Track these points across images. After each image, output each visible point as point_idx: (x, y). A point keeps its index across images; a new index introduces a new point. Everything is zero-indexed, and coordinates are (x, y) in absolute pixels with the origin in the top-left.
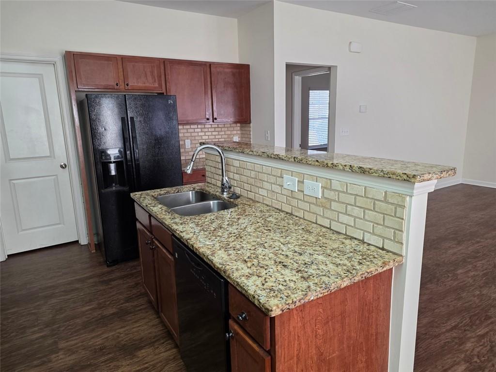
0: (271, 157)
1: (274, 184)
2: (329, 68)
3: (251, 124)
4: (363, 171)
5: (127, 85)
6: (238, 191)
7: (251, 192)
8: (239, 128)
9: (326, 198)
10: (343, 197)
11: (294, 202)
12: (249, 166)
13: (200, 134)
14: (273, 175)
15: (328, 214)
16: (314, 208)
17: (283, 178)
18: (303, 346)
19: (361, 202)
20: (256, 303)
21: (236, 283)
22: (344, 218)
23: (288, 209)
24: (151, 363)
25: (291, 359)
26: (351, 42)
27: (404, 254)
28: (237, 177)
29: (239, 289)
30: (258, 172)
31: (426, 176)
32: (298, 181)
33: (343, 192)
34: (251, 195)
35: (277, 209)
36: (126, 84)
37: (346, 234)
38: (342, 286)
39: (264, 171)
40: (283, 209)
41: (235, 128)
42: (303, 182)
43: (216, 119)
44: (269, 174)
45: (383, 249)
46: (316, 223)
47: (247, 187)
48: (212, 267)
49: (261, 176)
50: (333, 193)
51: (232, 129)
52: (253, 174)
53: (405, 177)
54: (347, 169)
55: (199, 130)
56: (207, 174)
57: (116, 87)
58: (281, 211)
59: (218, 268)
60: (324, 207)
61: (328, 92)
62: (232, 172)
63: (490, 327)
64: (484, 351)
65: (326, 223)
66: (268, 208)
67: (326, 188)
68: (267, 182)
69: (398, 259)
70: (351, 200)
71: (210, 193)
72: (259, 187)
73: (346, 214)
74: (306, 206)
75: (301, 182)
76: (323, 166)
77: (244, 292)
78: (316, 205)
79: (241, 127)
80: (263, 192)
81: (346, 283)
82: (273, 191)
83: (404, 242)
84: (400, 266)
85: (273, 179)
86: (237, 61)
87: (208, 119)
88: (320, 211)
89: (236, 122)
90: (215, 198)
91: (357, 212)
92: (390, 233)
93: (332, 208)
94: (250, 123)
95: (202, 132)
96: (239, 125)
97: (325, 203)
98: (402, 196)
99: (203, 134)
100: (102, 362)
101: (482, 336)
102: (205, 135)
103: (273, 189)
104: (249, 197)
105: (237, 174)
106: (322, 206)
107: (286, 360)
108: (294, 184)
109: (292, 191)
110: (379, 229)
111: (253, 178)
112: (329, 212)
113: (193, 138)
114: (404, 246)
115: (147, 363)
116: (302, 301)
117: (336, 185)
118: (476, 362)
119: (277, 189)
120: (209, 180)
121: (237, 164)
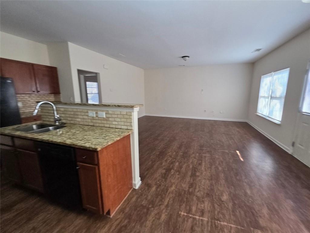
0: (82, 105)
1: (84, 115)
2: (96, 73)
3: (61, 95)
4: (119, 106)
6: (64, 121)
9: (107, 117)
10: (114, 116)
11: (94, 121)
12: (70, 110)
13: (28, 99)
14: (83, 112)
15: (109, 122)
16: (103, 122)
17: (88, 112)
19: (119, 116)
22: (114, 123)
23: (92, 124)
26: (104, 65)
27: (133, 129)
28: (63, 115)
30: (75, 112)
31: (137, 106)
33: (113, 114)
37: (115, 128)
38: (118, 140)
39: (78, 111)
41: (51, 96)
43: (39, 91)
44: (81, 112)
45: (127, 129)
47: (69, 119)
49: (77, 113)
50: (109, 115)
51: (49, 96)
53: (131, 107)
54: (114, 106)
55: (27, 97)
56: (42, 116)
58: (88, 125)
60: (107, 121)
64: (155, 157)
65: (108, 126)
66: (82, 125)
67: (107, 114)
68: (80, 115)
69: (132, 131)
70: (116, 116)
71: (47, 124)
73: (115, 121)
74: (100, 122)
75: (96, 113)
76: (105, 106)
78: (104, 120)
79: (54, 96)
80: (79, 120)
81: (119, 138)
83: (133, 126)
84: (133, 133)
87: (34, 91)
88: (105, 122)
89: (51, 94)
90: (51, 126)
91: (118, 120)
92: (129, 124)
93: (110, 120)
96: (53, 95)
97: (107, 119)
98: (131, 112)
99: (30, 99)
101: (154, 154)
102: (32, 100)
103: (84, 118)
104: (70, 123)
108: (94, 114)
109: (93, 117)
110: (126, 124)
111: (72, 115)
113: (24, 101)
116: (107, 145)
117: (110, 112)
118: (153, 160)
119: (86, 117)
120: (44, 119)
121: (62, 109)
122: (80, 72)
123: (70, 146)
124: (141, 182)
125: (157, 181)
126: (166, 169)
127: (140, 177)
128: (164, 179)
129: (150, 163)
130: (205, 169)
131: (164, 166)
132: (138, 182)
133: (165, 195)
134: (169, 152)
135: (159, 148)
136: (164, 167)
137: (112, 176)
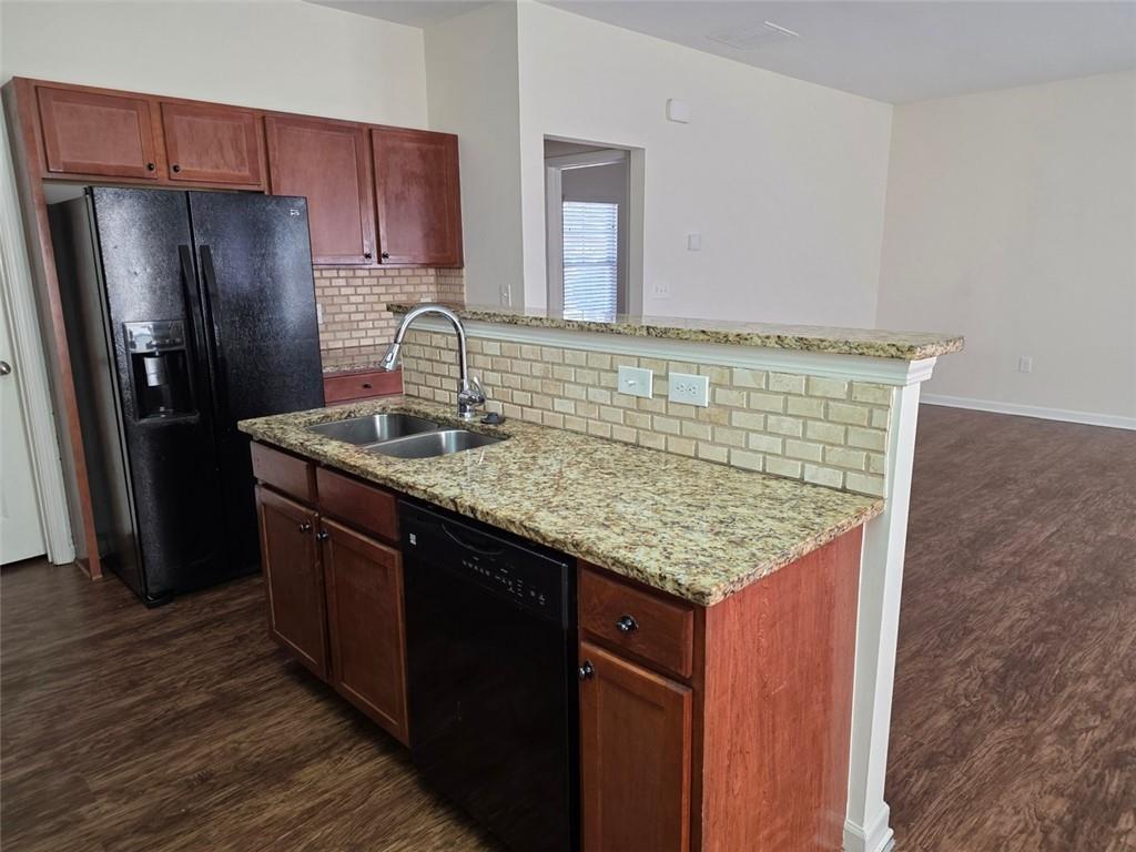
0: (589, 330)
1: (594, 386)
2: (627, 152)
3: (464, 270)
4: (805, 345)
5: (176, 169)
6: (494, 407)
7: (531, 407)
8: (432, 279)
9: (719, 406)
10: (758, 401)
11: (644, 420)
12: (527, 351)
13: (344, 291)
14: (591, 369)
15: (724, 435)
16: (692, 428)
17: (617, 372)
19: (796, 406)
20: (669, 587)
22: (761, 442)
23: (627, 435)
24: (335, 791)
26: (670, 100)
27: (886, 496)
28: (493, 378)
29: (620, 570)
30: (553, 364)
31: (928, 350)
32: (654, 376)
33: (759, 390)
34: (533, 415)
35: (602, 438)
36: (172, 166)
37: (764, 472)
38: (805, 553)
39: (567, 361)
40: (615, 437)
41: (425, 280)
42: (666, 378)
43: (386, 256)
44: (581, 367)
45: (844, 490)
46: (696, 458)
47: (519, 397)
49: (559, 372)
50: (735, 393)
51: (417, 280)
52: (538, 369)
53: (893, 351)
54: (772, 343)
55: (342, 282)
56: (407, 377)
57: (147, 173)
58: (610, 441)
60: (715, 424)
62: (479, 368)
63: (975, 647)
64: (974, 686)
65: (720, 454)
66: (581, 438)
67: (720, 386)
68: (576, 383)
70: (777, 403)
71: (427, 415)
72: (553, 396)
73: (765, 432)
74: (674, 427)
75: (661, 378)
76: (718, 341)
77: (633, 574)
78: (697, 420)
79: (437, 276)
80: (568, 407)
82: (591, 402)
83: (887, 472)
84: (879, 520)
85: (590, 377)
86: (424, 125)
87: (368, 256)
88: (705, 432)
89: (426, 266)
90: (446, 424)
91: (789, 425)
92: (859, 460)
93: (734, 424)
94: (461, 267)
95: (348, 286)
96: (432, 271)
97: (718, 416)
98: (884, 388)
99: (350, 291)
100: (217, 805)
101: (967, 663)
102: (356, 294)
103: (591, 398)
104: (526, 418)
105: (493, 370)
106: (711, 422)
107: (717, 695)
108: (644, 384)
109: (638, 397)
110: (836, 455)
111: (538, 377)
112: (727, 432)
113: (329, 301)
114: (887, 480)
115: (326, 791)
116: (752, 578)
117: (743, 378)
118: (964, 706)
119: (601, 396)
120: (413, 390)
121: (493, 349)
122: (555, 149)
123: (558, 546)
124: (891, 831)
126: (1074, 796)
127: (887, 799)
129: (943, 719)
132: (877, 831)
134: (1082, 677)
135: (999, 631)
136: (1054, 779)
137: (753, 763)
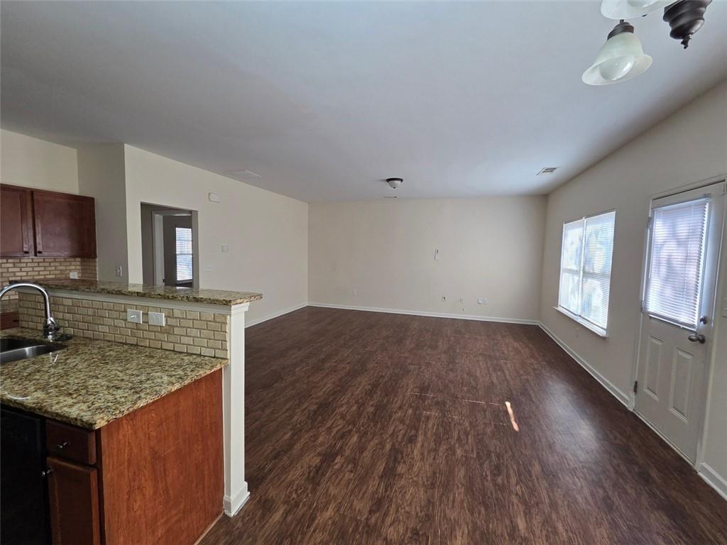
0: (112, 293)
1: (117, 319)
2: (191, 212)
3: (97, 260)
6: (70, 331)
7: (88, 330)
8: (79, 263)
9: (169, 325)
10: (184, 323)
11: (139, 334)
13: (11, 270)
14: (116, 311)
15: (172, 338)
16: (160, 336)
17: (126, 312)
18: (135, 450)
19: (197, 324)
20: (79, 423)
21: (54, 415)
22: (185, 340)
23: (133, 341)
25: (120, 466)
26: (210, 193)
27: (228, 357)
28: (68, 316)
29: (59, 418)
30: (98, 309)
31: (238, 301)
32: (143, 314)
33: (183, 318)
34: (89, 334)
35: (121, 343)
37: (187, 353)
38: (173, 390)
39: (104, 308)
40: (128, 342)
41: (73, 263)
42: (147, 314)
43: (40, 252)
44: (111, 310)
45: (214, 357)
46: (161, 349)
47: (82, 325)
48: (22, 410)
49: (101, 313)
50: (175, 320)
51: (68, 264)
52: (90, 312)
53: (224, 302)
54: (185, 299)
55: (10, 265)
56: (21, 317)
58: (126, 344)
59: (31, 408)
60: (168, 333)
61: (190, 230)
62: (61, 312)
65: (170, 346)
66: (110, 343)
67: (169, 317)
68: (109, 318)
69: (225, 361)
70: (190, 323)
72: (98, 324)
73: (187, 336)
74: (152, 335)
75: (145, 314)
76: (165, 298)
77: (65, 419)
78: (161, 332)
79: (82, 262)
80: (105, 329)
81: (176, 387)
82: (116, 326)
83: (228, 349)
84: (227, 367)
85: (115, 314)
86: (75, 190)
87: (26, 252)
88: (164, 337)
89: (74, 257)
90: (33, 343)
91: (194, 332)
92: (218, 344)
93: (175, 333)
94: (95, 257)
95: (15, 267)
96: (78, 259)
97: (168, 330)
98: (225, 316)
99: (16, 270)
103: (116, 324)
104: (86, 336)
105: (68, 313)
106: (167, 333)
108: (138, 316)
109: (137, 323)
110: (211, 343)
111: (90, 316)
112: (173, 337)
114: (228, 352)
116: (131, 410)
117: (177, 313)
119: (122, 324)
124: (249, 493)
125: (291, 493)
126: (324, 455)
127: (245, 480)
128: (310, 487)
130: (422, 454)
131: (322, 444)
132: (239, 497)
133: (304, 534)
